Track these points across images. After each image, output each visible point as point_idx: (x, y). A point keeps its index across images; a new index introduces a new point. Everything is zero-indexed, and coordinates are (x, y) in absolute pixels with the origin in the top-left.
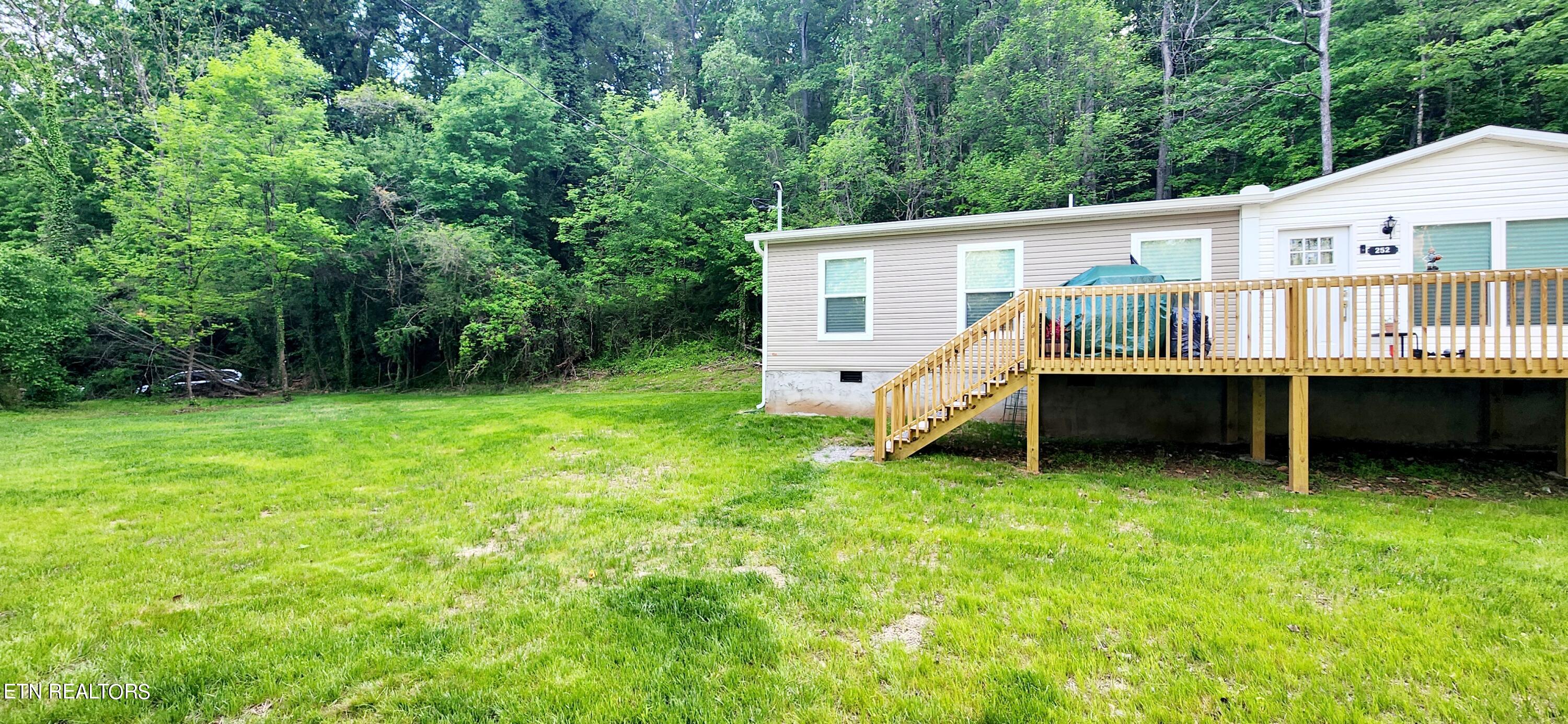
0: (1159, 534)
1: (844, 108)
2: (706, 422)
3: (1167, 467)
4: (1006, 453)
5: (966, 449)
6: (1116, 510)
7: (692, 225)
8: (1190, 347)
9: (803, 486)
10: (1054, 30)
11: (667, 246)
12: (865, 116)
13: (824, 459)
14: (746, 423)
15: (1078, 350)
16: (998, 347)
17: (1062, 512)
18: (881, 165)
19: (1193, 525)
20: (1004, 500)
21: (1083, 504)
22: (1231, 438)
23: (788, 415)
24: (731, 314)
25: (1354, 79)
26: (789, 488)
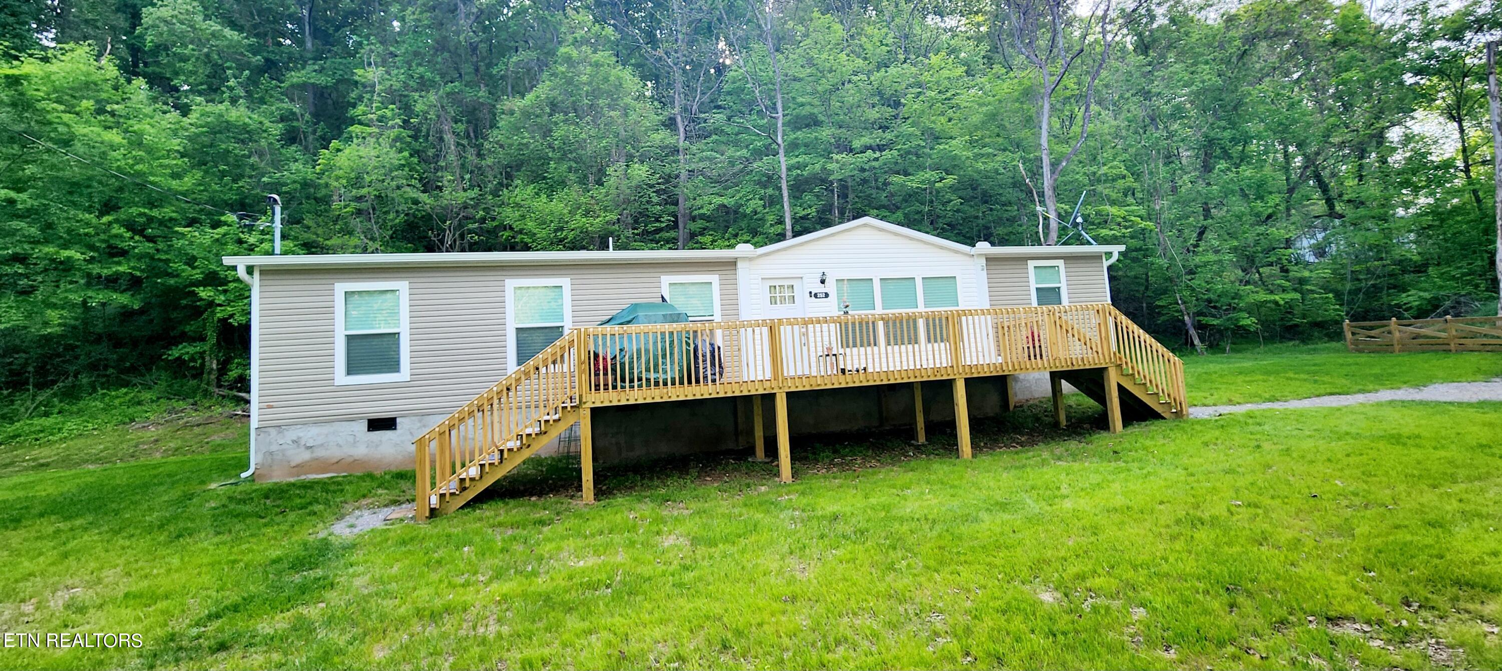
0: (695, 541)
1: (364, 114)
2: (151, 509)
3: (699, 477)
4: (563, 486)
5: (522, 488)
6: (661, 526)
7: (117, 230)
8: (709, 372)
9: (319, 572)
10: (589, 83)
11: (69, 258)
12: (393, 127)
13: (348, 530)
14: (225, 501)
15: (623, 380)
16: (551, 380)
17: (617, 538)
18: (413, 182)
19: (719, 526)
20: (563, 538)
21: (634, 527)
22: (742, 444)
23: (292, 480)
24: (191, 350)
25: (798, 166)
26: (297, 578)
